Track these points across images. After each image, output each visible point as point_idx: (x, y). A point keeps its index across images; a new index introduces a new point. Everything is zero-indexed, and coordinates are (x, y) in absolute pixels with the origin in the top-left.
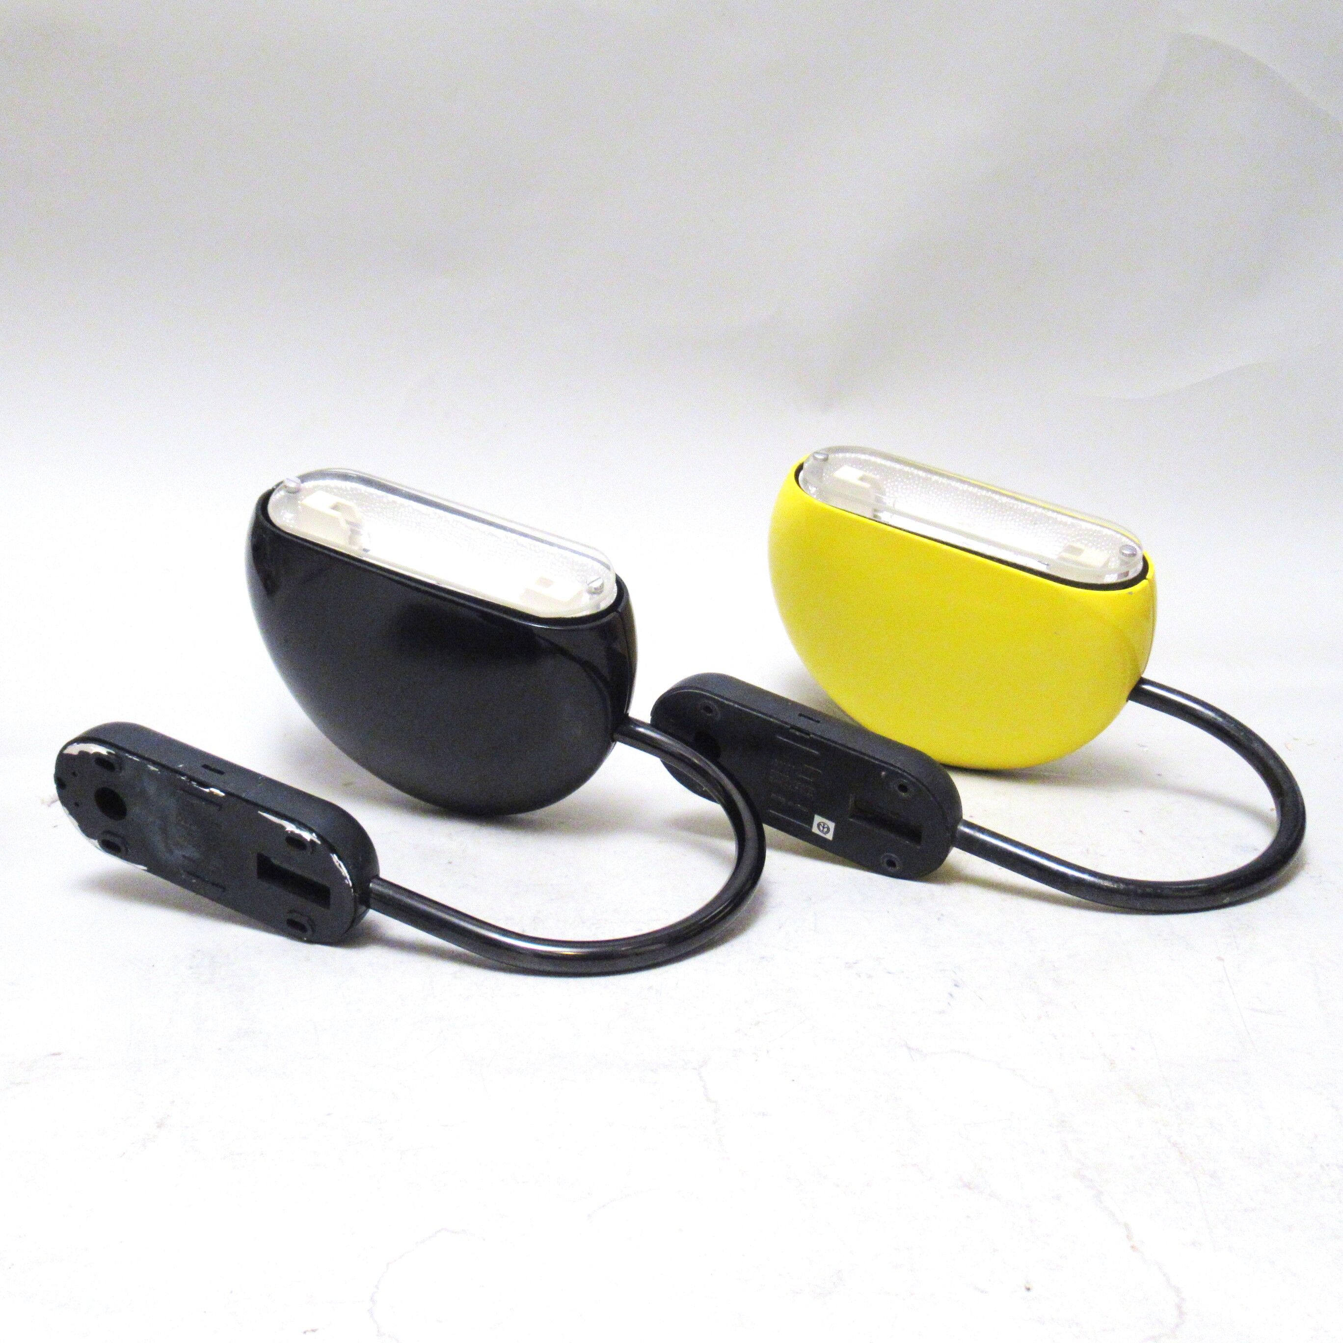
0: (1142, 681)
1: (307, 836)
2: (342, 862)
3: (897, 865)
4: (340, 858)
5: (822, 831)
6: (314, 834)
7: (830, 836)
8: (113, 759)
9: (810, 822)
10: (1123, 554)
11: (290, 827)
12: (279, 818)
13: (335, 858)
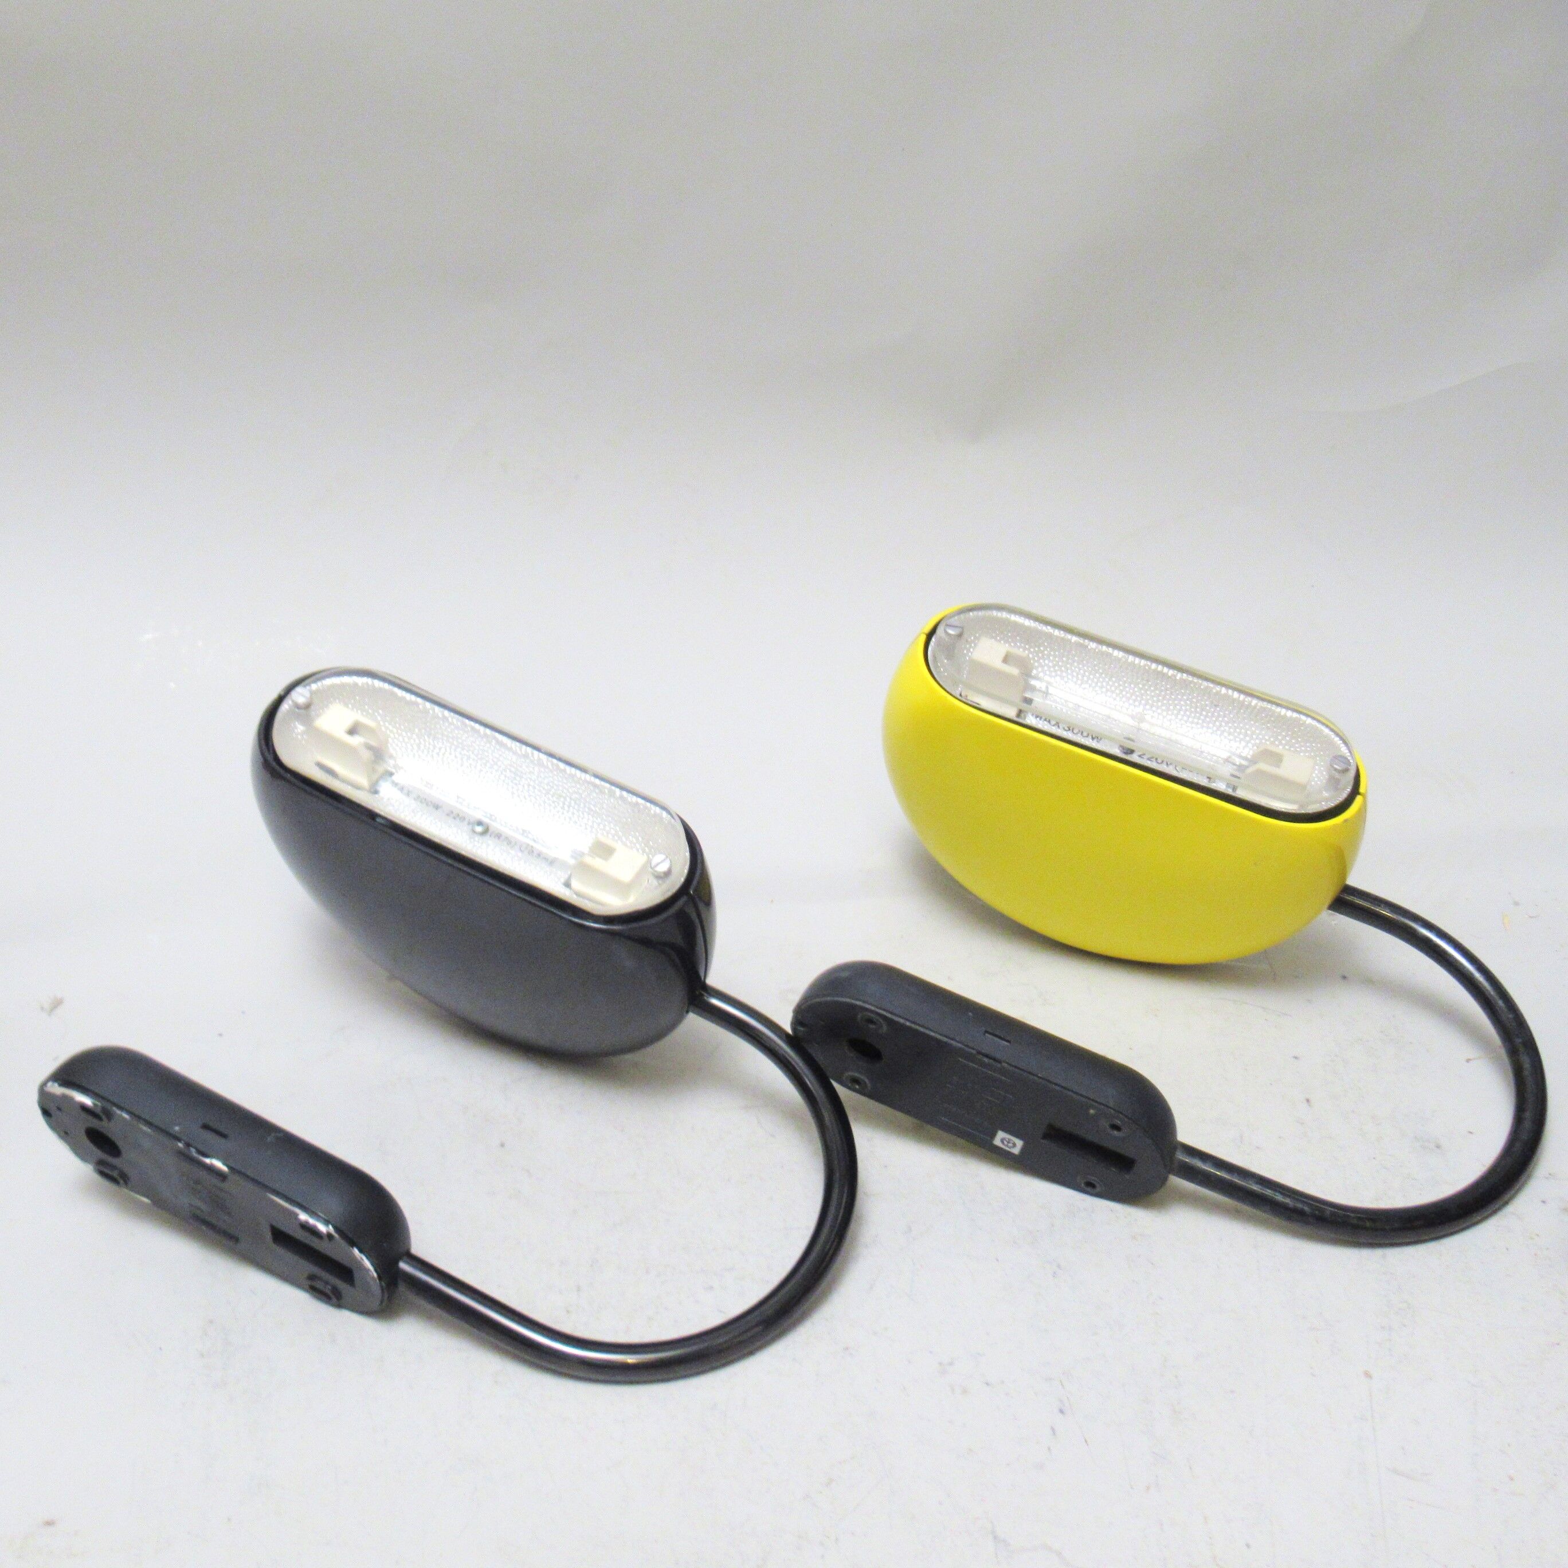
0: (1348, 890)
1: (322, 1228)
2: (364, 1255)
3: (1098, 1185)
4: (361, 1251)
5: (1007, 1146)
6: (330, 1227)
7: (1016, 1151)
8: (98, 1111)
9: (993, 1135)
10: (1333, 767)
11: (303, 1216)
12: (291, 1204)
13: (356, 1251)
